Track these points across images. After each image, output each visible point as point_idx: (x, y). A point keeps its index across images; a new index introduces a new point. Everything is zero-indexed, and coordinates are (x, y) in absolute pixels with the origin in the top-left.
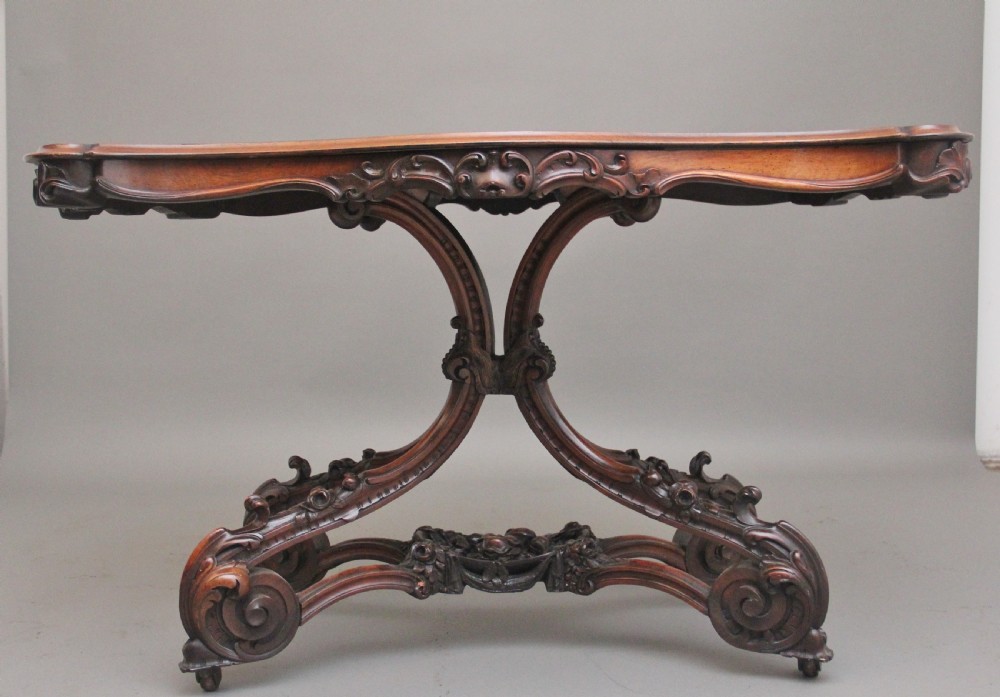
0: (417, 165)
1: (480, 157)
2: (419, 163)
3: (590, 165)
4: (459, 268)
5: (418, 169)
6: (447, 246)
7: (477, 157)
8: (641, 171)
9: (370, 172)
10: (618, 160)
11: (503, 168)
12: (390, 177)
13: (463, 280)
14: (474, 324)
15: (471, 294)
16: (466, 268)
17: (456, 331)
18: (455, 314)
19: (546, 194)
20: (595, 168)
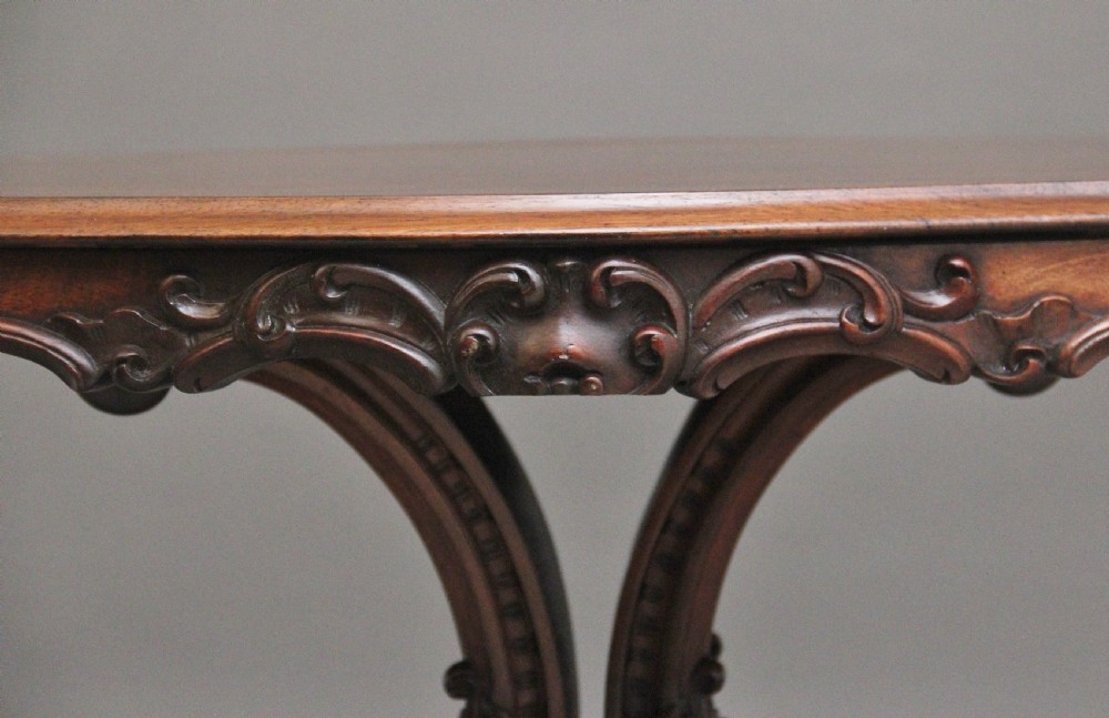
0: (332, 295)
1: (521, 274)
2: (339, 288)
3: (861, 295)
4: (468, 522)
5: (337, 306)
6: (433, 456)
7: (514, 277)
8: (1015, 306)
9: (189, 311)
10: (944, 276)
11: (596, 311)
12: (252, 328)
13: (483, 558)
14: (516, 682)
15: (508, 596)
16: (491, 518)
17: (461, 704)
18: (455, 654)
19: (723, 385)
20: (877, 307)
